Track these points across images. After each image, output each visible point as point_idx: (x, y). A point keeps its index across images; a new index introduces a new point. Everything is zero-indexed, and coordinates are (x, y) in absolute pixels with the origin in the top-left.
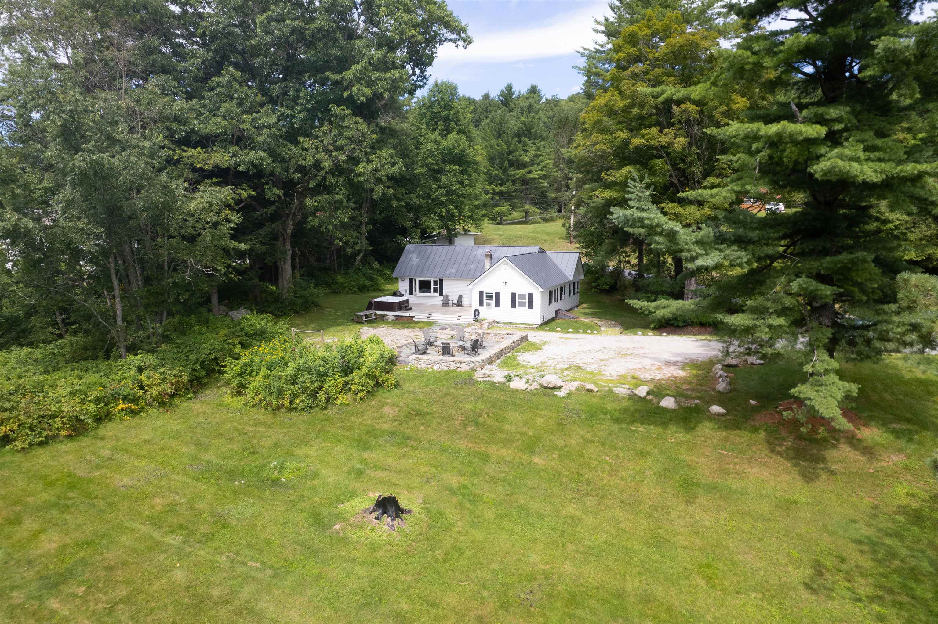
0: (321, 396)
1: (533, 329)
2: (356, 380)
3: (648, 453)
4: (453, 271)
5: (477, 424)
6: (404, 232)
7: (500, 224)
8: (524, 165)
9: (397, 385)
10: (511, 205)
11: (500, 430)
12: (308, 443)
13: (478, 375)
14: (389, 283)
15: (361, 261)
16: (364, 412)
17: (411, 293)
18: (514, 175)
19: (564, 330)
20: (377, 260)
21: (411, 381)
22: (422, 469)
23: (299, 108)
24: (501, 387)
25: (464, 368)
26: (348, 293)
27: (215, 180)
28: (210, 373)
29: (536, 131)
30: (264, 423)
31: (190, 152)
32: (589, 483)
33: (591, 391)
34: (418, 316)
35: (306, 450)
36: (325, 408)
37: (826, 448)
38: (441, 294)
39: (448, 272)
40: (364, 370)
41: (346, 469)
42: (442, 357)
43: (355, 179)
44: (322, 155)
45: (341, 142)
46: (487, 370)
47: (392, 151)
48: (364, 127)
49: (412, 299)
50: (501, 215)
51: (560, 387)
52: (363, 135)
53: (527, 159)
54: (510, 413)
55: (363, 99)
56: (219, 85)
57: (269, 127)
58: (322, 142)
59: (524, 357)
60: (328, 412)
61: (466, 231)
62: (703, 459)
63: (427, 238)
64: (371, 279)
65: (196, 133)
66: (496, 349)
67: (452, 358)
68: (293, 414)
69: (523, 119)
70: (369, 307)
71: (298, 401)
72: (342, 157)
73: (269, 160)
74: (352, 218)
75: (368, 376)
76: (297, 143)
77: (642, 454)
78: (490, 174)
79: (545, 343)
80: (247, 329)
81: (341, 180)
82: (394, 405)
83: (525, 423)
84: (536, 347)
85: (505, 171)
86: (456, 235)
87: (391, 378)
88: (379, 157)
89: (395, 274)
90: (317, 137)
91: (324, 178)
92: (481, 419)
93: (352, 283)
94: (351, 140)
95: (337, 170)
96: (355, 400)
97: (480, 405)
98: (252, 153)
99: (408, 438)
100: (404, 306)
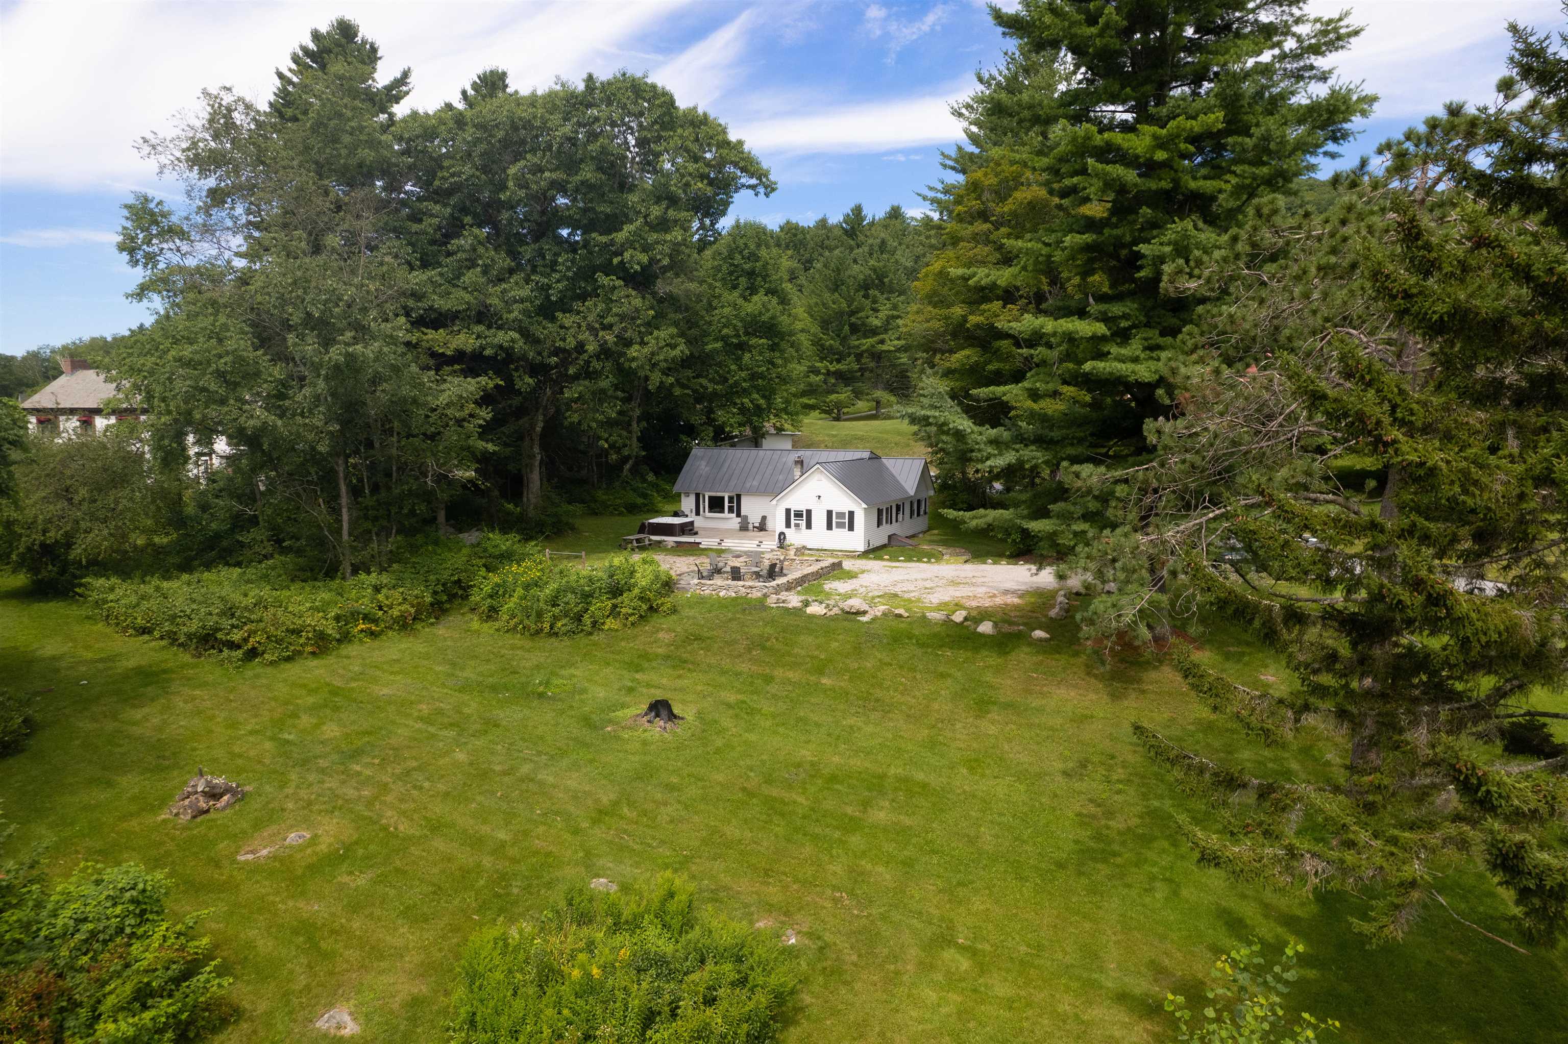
0: (587, 620)
1: (853, 557)
2: (627, 602)
3: (949, 675)
4: (755, 483)
5: (764, 648)
6: (692, 431)
7: (837, 419)
8: (874, 332)
9: (674, 610)
10: (853, 391)
11: (789, 654)
12: (573, 665)
13: (772, 600)
14: (668, 502)
15: (630, 470)
16: (635, 637)
17: (698, 513)
18: (858, 347)
19: (894, 558)
20: (652, 470)
21: (691, 607)
22: (699, 688)
23: (557, 276)
24: (797, 612)
25: (755, 594)
26: (612, 514)
27: (457, 367)
28: (452, 597)
29: (891, 281)
30: (522, 648)
31: (431, 334)
32: (877, 700)
33: (900, 616)
34: (706, 542)
35: (572, 671)
36: (591, 634)
37: (1146, 670)
38: (739, 515)
39: (748, 485)
40: (636, 591)
41: (616, 686)
42: (730, 582)
43: (627, 365)
44: (585, 336)
45: (609, 320)
46: (784, 595)
47: (673, 330)
48: (637, 302)
49: (699, 522)
50: (839, 405)
51: (865, 613)
52: (637, 310)
53: (877, 322)
54: (802, 638)
55: (637, 267)
56: (460, 249)
57: (522, 301)
58: (585, 318)
59: (830, 585)
60: (595, 637)
61: (780, 430)
62: (1009, 682)
63: (725, 439)
64: (645, 496)
65: (435, 310)
66: (797, 575)
67: (741, 583)
68: (553, 639)
69: (872, 262)
70: (642, 529)
71: (559, 624)
72: (610, 338)
73: (521, 343)
74: (620, 413)
75: (641, 599)
76: (553, 319)
77: (943, 676)
78: (822, 346)
79: (863, 572)
80: (491, 550)
81: (609, 365)
82: (669, 630)
83: (818, 647)
84: (851, 575)
85: (844, 340)
86: (763, 436)
87: (668, 602)
88: (657, 338)
89: (675, 489)
90: (578, 313)
91: (588, 363)
92: (768, 644)
93: (618, 501)
94: (622, 317)
95: (605, 352)
96: (625, 625)
97: (769, 630)
98: (501, 333)
99: (685, 662)
100: (688, 529)
